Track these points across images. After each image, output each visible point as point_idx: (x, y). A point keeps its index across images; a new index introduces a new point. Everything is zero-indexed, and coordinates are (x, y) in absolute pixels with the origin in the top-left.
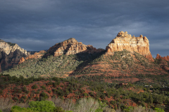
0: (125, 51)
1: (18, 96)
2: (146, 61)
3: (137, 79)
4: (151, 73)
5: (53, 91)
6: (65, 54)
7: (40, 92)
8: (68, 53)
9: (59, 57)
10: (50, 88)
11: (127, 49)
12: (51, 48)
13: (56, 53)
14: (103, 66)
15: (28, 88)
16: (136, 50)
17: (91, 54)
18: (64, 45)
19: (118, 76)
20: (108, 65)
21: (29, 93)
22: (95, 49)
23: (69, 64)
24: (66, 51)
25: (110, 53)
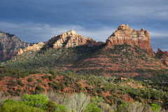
0: (125, 45)
1: (14, 89)
2: (146, 55)
3: (137, 74)
4: (152, 68)
5: (49, 84)
6: (64, 46)
7: (36, 85)
8: (67, 46)
9: (59, 49)
10: (46, 81)
11: (128, 43)
12: (50, 41)
13: (55, 45)
14: (102, 59)
15: (24, 81)
16: (137, 44)
17: (90, 47)
19: (117, 70)
20: (107, 59)
21: (25, 86)
22: (95, 42)
23: (68, 57)
24: (65, 43)
25: (110, 46)
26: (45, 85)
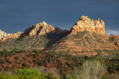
0: (86, 32)
1: (3, 66)
2: (102, 39)
3: (97, 54)
4: (107, 49)
6: (37, 34)
7: (22, 63)
8: (40, 34)
9: (33, 37)
10: (30, 59)
11: (88, 30)
12: (26, 30)
13: (31, 34)
14: (69, 43)
15: (11, 59)
16: (94, 31)
17: (58, 34)
18: (37, 27)
19: (81, 51)
20: (72, 43)
21: (13, 64)
22: (62, 30)
23: (41, 42)
24: (38, 32)
25: (74, 33)
26: (30, 62)
